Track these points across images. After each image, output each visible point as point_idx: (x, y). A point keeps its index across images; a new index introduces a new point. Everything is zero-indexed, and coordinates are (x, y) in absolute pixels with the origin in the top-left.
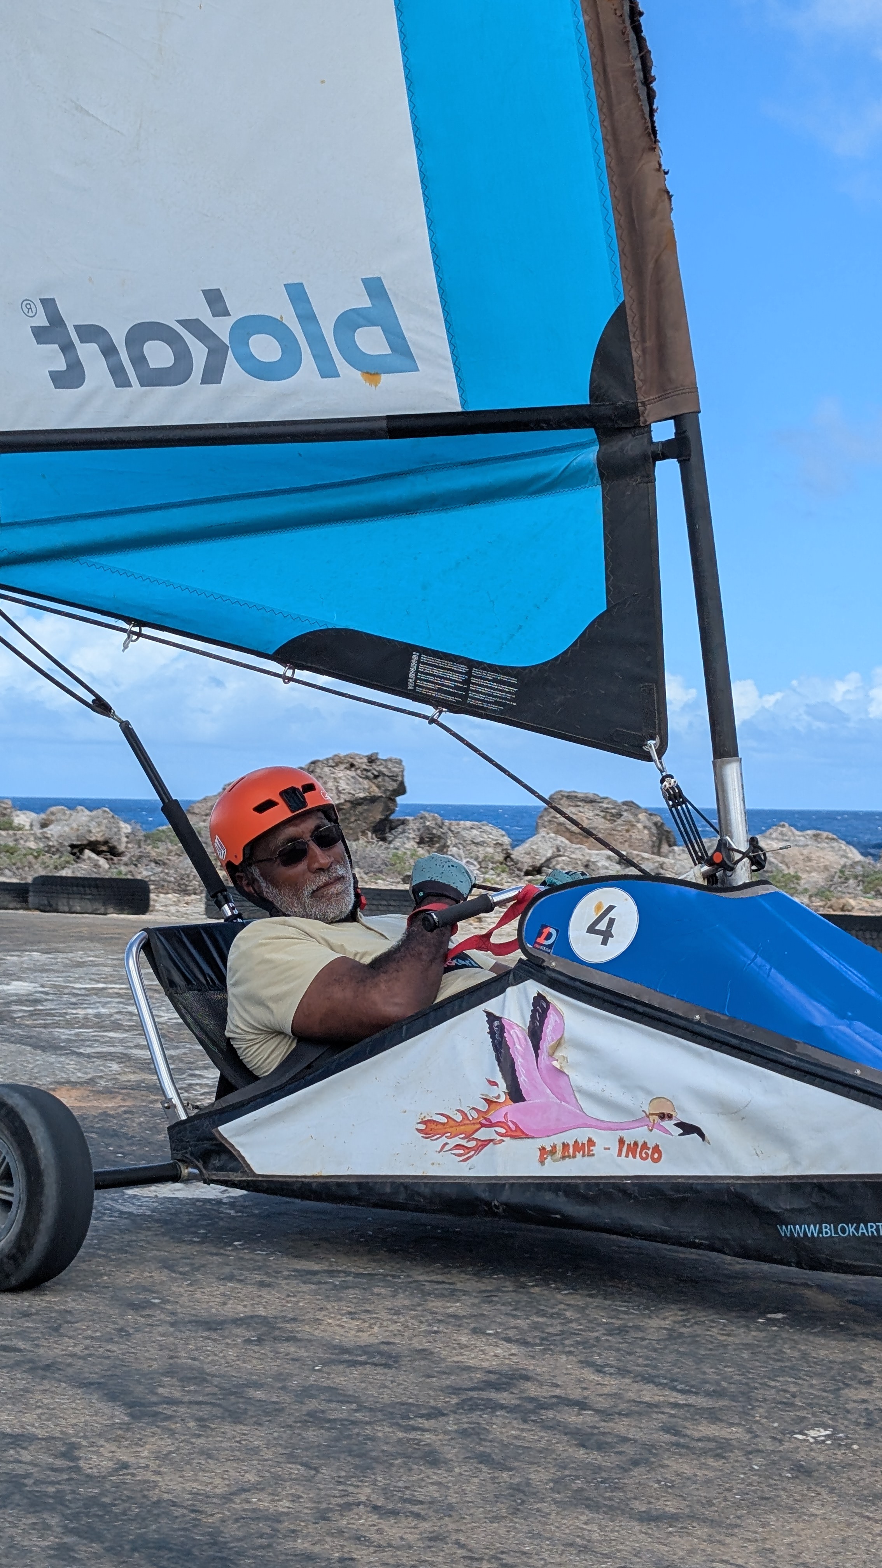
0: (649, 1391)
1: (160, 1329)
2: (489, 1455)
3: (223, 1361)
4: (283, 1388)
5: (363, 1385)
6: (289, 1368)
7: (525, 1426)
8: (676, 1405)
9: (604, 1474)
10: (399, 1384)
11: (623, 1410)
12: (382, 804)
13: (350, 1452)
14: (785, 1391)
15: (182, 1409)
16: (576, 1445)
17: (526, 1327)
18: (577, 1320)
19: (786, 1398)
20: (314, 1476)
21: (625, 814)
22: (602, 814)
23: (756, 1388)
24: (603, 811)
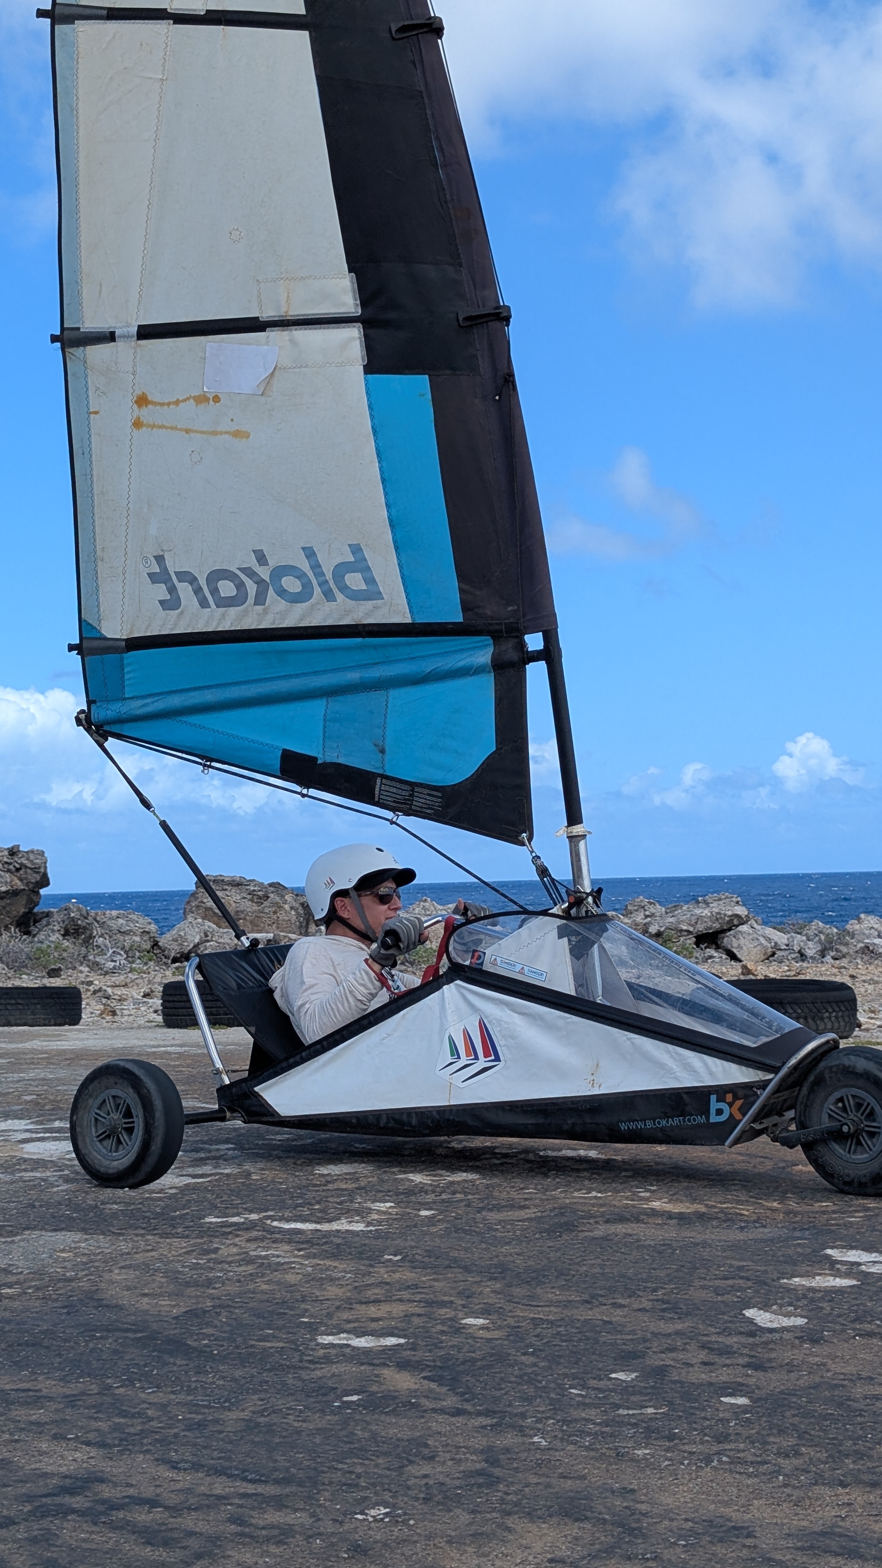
0: (221, 1483)
7: (94, 1529)
11: (193, 1504)
14: (351, 1472)
19: (351, 1479)
21: (272, 895)
22: (249, 897)
23: (323, 1472)
24: (249, 894)
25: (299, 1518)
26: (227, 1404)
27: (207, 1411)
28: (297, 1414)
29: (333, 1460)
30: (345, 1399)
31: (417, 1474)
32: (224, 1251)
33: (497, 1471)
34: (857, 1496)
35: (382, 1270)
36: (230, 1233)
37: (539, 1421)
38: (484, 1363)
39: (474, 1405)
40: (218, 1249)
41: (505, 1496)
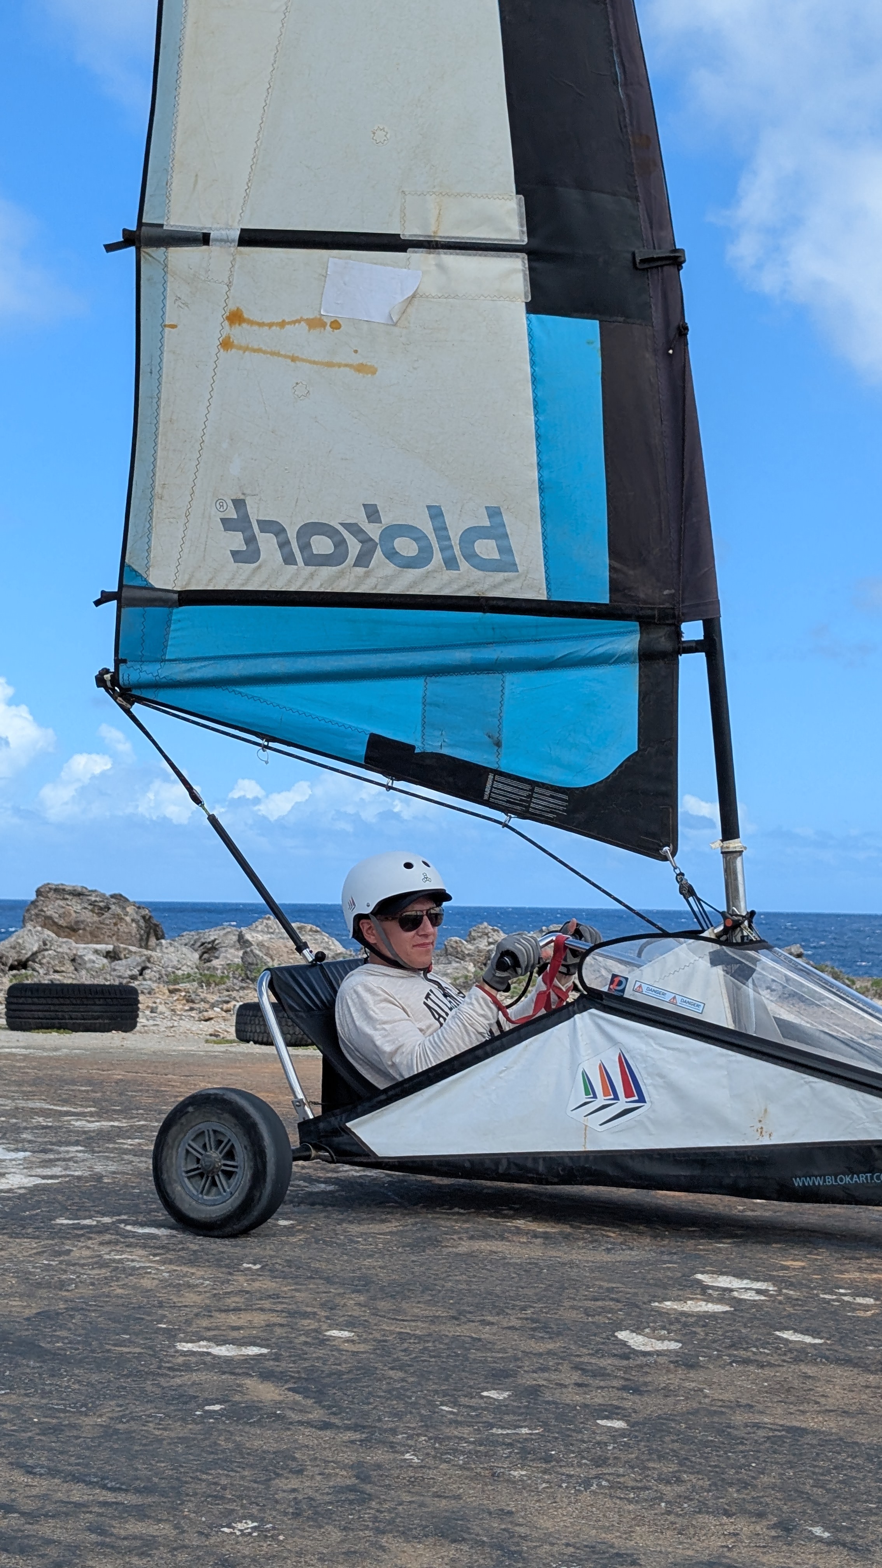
0: (79, 1490)
8: (105, 1504)
11: (50, 1511)
14: (216, 1484)
19: (215, 1491)
21: (113, 907)
22: (90, 907)
23: (186, 1483)
24: (90, 904)
25: (165, 1529)
26: (84, 1409)
27: (62, 1415)
28: (157, 1421)
29: (197, 1470)
30: (207, 1408)
31: (285, 1488)
32: (76, 1253)
33: (368, 1488)
34: (743, 1526)
35: (241, 1279)
36: (82, 1235)
37: (410, 1437)
38: (350, 1376)
39: (342, 1419)
40: (71, 1251)
41: (377, 1514)
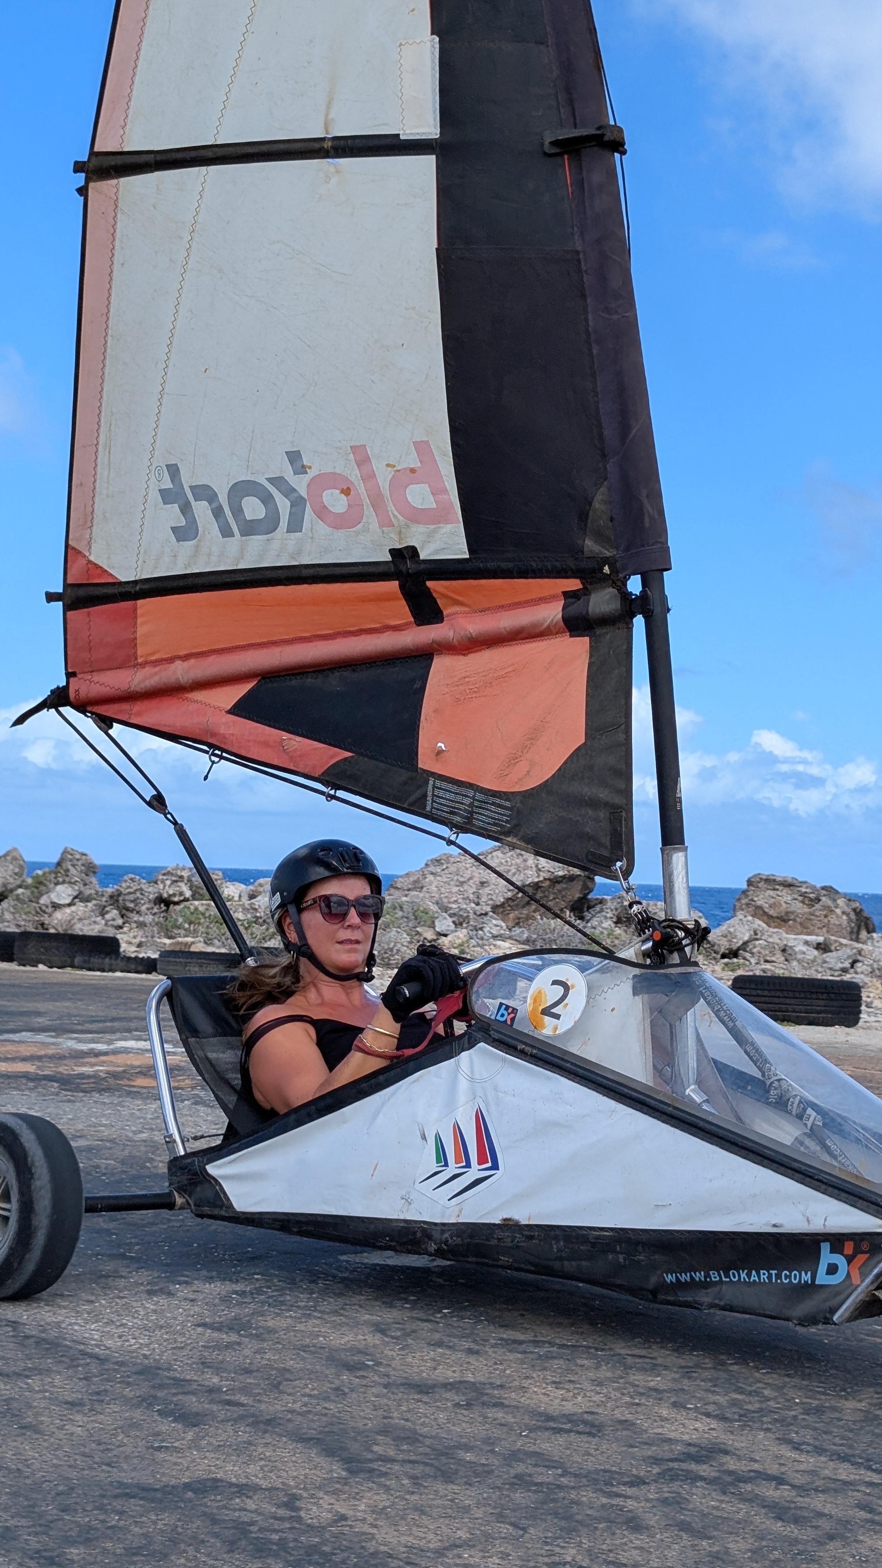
1: (374, 1390)
2: (689, 1523)
3: (433, 1423)
4: (492, 1451)
5: (568, 1452)
6: (497, 1432)
8: (871, 1484)
9: (800, 1547)
10: (603, 1453)
12: (581, 883)
13: (556, 1514)
15: (397, 1467)
16: (773, 1518)
17: (725, 1404)
18: (775, 1399)
20: (522, 1536)
